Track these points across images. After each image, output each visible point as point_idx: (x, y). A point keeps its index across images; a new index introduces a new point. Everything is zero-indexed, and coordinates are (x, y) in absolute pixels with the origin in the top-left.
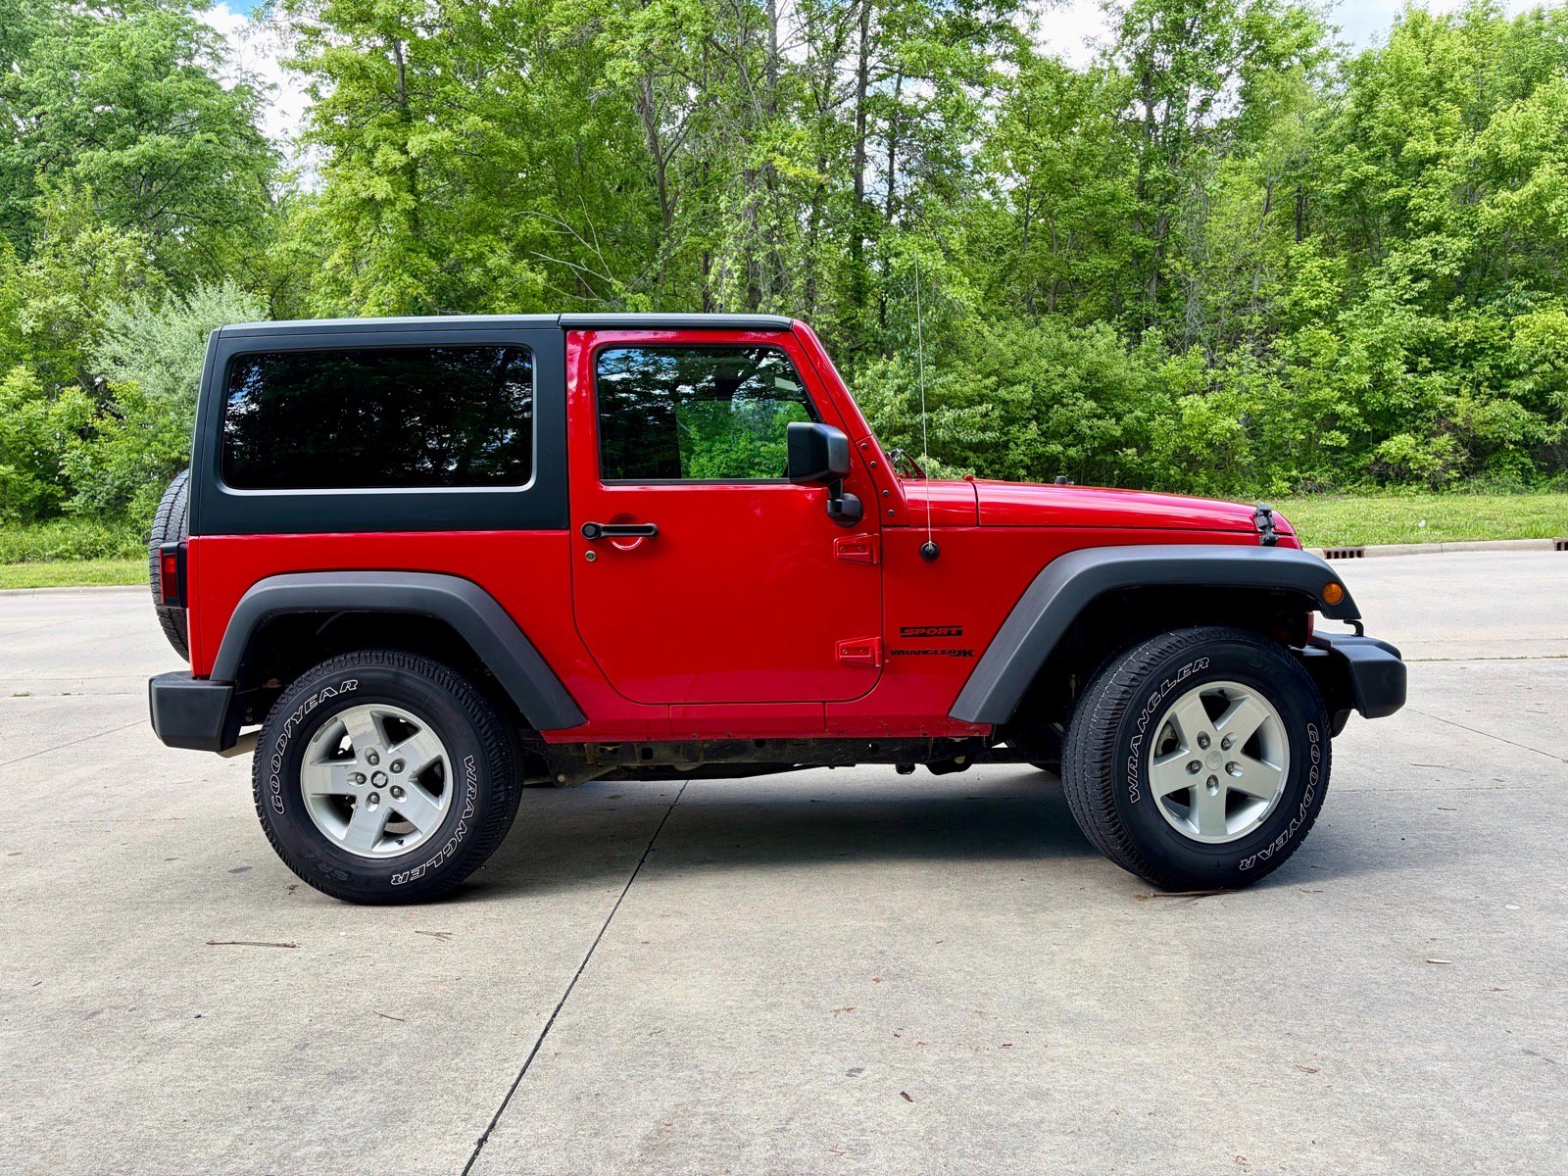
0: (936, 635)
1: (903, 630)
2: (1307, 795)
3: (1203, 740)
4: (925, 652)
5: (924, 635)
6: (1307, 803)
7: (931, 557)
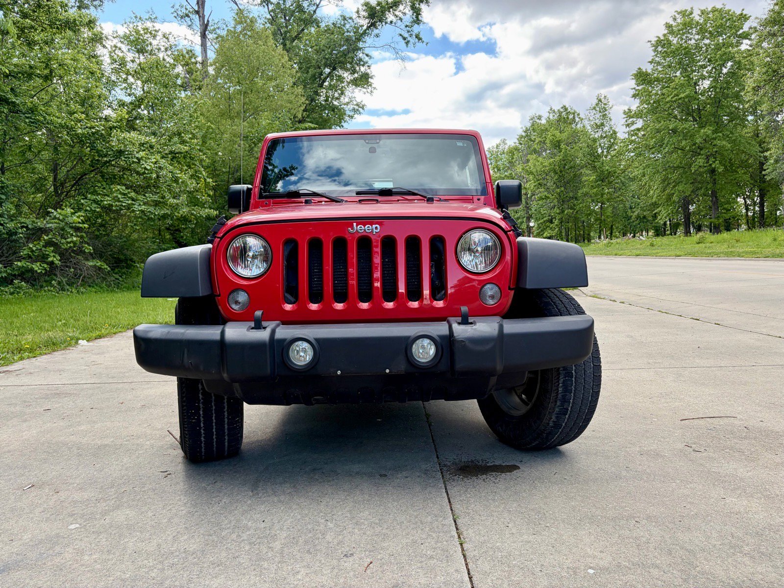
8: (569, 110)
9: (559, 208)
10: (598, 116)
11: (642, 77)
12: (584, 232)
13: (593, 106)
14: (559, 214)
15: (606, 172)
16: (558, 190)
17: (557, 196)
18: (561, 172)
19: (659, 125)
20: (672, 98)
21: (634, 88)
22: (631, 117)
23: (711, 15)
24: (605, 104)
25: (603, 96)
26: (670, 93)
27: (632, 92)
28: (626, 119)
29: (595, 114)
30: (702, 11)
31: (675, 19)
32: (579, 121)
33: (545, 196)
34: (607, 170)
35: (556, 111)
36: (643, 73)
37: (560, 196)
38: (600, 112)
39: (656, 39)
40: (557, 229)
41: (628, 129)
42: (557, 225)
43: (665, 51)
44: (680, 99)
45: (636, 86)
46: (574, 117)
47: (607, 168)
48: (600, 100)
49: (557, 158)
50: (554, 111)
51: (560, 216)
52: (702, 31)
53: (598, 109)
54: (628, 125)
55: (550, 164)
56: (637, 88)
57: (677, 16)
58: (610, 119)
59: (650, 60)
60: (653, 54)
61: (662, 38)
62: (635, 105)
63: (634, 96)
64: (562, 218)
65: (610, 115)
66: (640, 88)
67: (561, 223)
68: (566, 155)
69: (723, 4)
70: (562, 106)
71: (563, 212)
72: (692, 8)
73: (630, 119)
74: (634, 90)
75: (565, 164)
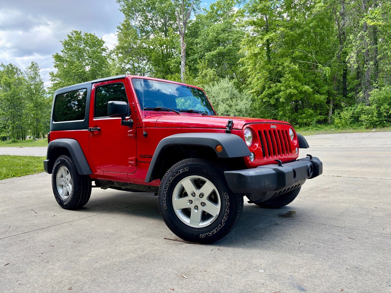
0: (147, 157)
1: (141, 155)
2: (225, 217)
3: (193, 194)
4: (145, 162)
5: (144, 157)
6: (225, 220)
7: (146, 135)
8: (14, 67)
9: (11, 120)
10: (32, 73)
11: (58, 58)
12: (22, 134)
13: (29, 67)
14: (12, 124)
15: (39, 103)
16: (11, 110)
17: (10, 114)
18: (12, 100)
19: (70, 83)
20: (76, 71)
21: (55, 63)
22: (54, 76)
23: (89, 37)
24: (36, 67)
25: (35, 63)
26: (74, 69)
27: (54, 64)
28: (51, 77)
29: (30, 72)
30: (85, 33)
31: (72, 34)
32: (20, 74)
33: (3, 113)
34: (40, 102)
35: (5, 66)
36: (59, 56)
37: (11, 114)
38: (33, 71)
39: (65, 41)
40: (11, 132)
41: (52, 82)
42: (10, 130)
43: (69, 48)
44: (79, 72)
45: (55, 62)
46: (17, 71)
47: (40, 101)
48: (33, 65)
49: (9, 93)
50: (4, 66)
51: (12, 125)
52: (86, 43)
53: (32, 69)
54: (52, 80)
55: (5, 96)
56: (56, 63)
57: (74, 33)
58: (39, 75)
59: (62, 50)
60: (64, 48)
61: (68, 41)
62: (56, 71)
63: (55, 67)
64: (13, 126)
65: (39, 74)
66: (58, 63)
67: (13, 129)
68: (14, 91)
69: (94, 33)
70: (9, 64)
71: (14, 123)
72: (81, 31)
73: (53, 77)
74: (55, 64)
75: (14, 96)
